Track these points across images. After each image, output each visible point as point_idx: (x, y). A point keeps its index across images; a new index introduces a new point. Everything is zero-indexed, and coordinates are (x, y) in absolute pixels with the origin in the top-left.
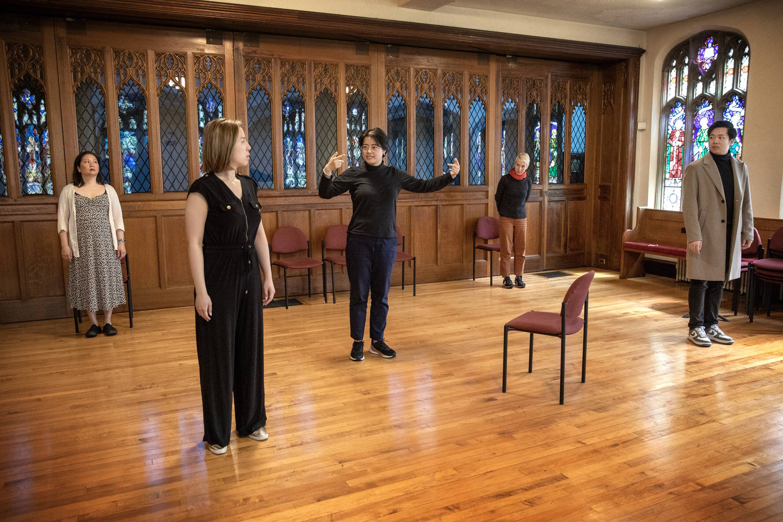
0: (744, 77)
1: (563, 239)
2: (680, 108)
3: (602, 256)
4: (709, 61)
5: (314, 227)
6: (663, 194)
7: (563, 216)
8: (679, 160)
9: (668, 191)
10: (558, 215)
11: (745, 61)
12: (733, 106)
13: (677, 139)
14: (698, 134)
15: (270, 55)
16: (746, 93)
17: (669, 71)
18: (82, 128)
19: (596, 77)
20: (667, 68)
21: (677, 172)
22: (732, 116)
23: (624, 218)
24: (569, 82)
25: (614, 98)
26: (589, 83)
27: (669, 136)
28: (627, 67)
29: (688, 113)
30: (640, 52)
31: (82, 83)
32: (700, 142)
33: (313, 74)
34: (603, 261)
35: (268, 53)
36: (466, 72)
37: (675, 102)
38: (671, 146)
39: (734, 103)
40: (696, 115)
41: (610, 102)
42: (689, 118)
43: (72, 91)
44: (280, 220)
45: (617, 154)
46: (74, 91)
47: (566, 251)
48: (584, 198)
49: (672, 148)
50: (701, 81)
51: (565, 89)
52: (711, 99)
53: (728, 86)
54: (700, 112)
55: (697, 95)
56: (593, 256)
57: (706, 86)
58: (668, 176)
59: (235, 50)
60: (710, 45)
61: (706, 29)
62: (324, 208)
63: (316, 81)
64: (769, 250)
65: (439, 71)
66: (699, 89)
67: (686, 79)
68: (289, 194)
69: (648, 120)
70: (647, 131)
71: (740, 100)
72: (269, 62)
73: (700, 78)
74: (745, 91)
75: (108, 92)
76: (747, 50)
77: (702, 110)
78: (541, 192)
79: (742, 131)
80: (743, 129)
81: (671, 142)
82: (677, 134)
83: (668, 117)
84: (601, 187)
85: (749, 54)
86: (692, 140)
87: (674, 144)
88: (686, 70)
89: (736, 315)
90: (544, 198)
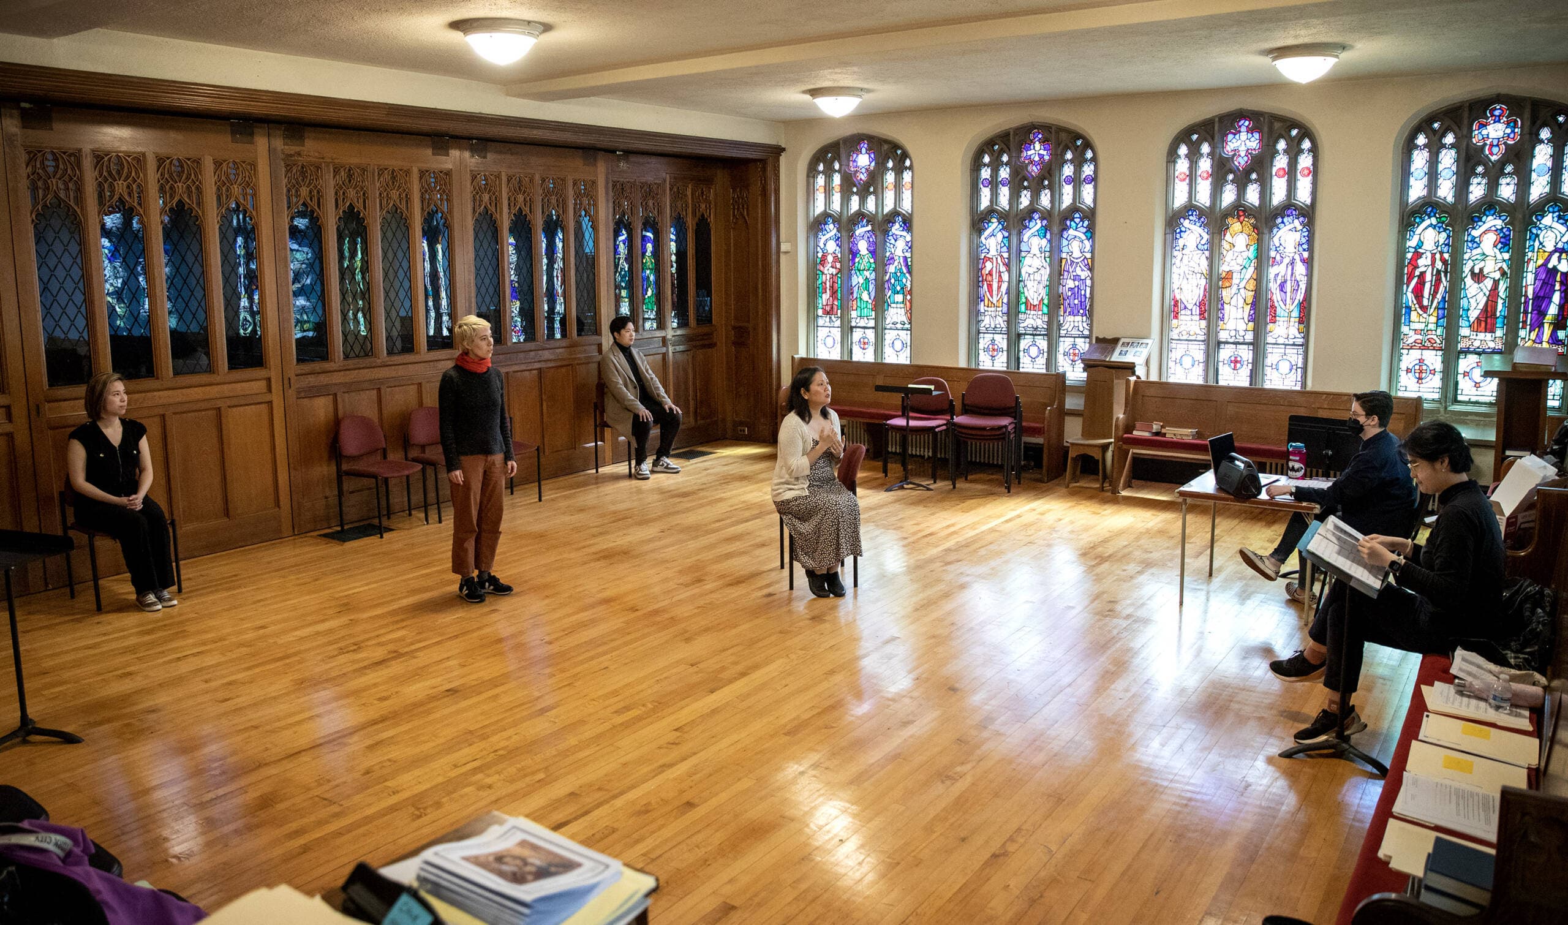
0: (907, 195)
1: (692, 403)
2: (831, 226)
3: (741, 423)
4: (863, 170)
5: (385, 412)
6: (816, 336)
7: (690, 371)
8: (834, 293)
9: (822, 333)
10: (685, 370)
11: (907, 176)
12: (896, 229)
13: (830, 265)
14: (857, 260)
15: (319, 158)
16: (911, 215)
17: (814, 177)
18: (45, 279)
19: (721, 178)
20: (812, 172)
21: (832, 308)
22: (896, 241)
23: (771, 370)
24: (690, 186)
25: (747, 209)
26: (713, 187)
27: (818, 261)
28: (764, 169)
29: (844, 234)
30: (778, 150)
31: (45, 206)
32: (859, 270)
33: (378, 185)
34: (744, 431)
35: (316, 154)
36: (569, 177)
37: (826, 216)
38: (823, 273)
39: (897, 226)
40: (852, 235)
41: (742, 215)
42: (845, 239)
43: (30, 220)
44: (340, 407)
45: (757, 284)
46: (33, 221)
47: (696, 421)
48: (712, 345)
49: (824, 276)
50: (856, 193)
51: (686, 195)
52: (871, 219)
53: (889, 205)
54: (857, 233)
55: (852, 211)
56: (729, 425)
57: (863, 201)
58: (820, 312)
59: (271, 151)
60: (864, 150)
61: (860, 132)
62: (397, 384)
63: (380, 194)
64: (964, 405)
65: (537, 177)
66: (855, 204)
67: (837, 189)
68: (352, 367)
69: (793, 240)
70: (793, 254)
71: (904, 222)
72: (318, 168)
73: (855, 190)
74: (910, 212)
75: (86, 220)
76: (908, 163)
77: (860, 231)
78: (664, 340)
79: (909, 260)
80: (911, 257)
81: (822, 268)
82: (830, 259)
83: (816, 236)
84: (734, 328)
85: (911, 168)
86: (849, 266)
87: (826, 272)
88: (837, 179)
89: (935, 482)
90: (668, 348)
